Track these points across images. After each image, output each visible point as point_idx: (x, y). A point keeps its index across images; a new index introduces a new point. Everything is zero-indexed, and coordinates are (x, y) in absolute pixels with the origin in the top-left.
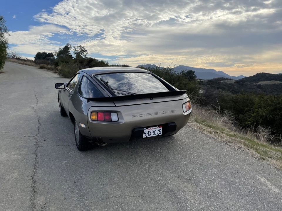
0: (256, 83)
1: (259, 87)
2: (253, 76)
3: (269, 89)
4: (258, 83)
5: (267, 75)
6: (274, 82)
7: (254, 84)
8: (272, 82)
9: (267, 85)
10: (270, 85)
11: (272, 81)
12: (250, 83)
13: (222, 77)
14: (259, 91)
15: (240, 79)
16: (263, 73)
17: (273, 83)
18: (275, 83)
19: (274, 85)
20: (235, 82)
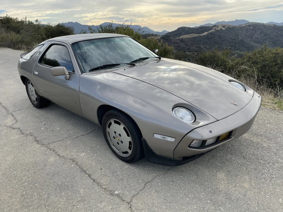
0: (178, 37)
1: (182, 41)
2: (176, 30)
3: (190, 42)
4: (181, 38)
5: (187, 29)
6: (193, 35)
7: (177, 38)
8: (191, 35)
9: (188, 39)
10: (190, 38)
11: (191, 34)
12: (174, 38)
13: (148, 33)
14: (182, 44)
15: (165, 34)
16: (183, 27)
17: (192, 36)
19: (193, 38)
20: (161, 38)
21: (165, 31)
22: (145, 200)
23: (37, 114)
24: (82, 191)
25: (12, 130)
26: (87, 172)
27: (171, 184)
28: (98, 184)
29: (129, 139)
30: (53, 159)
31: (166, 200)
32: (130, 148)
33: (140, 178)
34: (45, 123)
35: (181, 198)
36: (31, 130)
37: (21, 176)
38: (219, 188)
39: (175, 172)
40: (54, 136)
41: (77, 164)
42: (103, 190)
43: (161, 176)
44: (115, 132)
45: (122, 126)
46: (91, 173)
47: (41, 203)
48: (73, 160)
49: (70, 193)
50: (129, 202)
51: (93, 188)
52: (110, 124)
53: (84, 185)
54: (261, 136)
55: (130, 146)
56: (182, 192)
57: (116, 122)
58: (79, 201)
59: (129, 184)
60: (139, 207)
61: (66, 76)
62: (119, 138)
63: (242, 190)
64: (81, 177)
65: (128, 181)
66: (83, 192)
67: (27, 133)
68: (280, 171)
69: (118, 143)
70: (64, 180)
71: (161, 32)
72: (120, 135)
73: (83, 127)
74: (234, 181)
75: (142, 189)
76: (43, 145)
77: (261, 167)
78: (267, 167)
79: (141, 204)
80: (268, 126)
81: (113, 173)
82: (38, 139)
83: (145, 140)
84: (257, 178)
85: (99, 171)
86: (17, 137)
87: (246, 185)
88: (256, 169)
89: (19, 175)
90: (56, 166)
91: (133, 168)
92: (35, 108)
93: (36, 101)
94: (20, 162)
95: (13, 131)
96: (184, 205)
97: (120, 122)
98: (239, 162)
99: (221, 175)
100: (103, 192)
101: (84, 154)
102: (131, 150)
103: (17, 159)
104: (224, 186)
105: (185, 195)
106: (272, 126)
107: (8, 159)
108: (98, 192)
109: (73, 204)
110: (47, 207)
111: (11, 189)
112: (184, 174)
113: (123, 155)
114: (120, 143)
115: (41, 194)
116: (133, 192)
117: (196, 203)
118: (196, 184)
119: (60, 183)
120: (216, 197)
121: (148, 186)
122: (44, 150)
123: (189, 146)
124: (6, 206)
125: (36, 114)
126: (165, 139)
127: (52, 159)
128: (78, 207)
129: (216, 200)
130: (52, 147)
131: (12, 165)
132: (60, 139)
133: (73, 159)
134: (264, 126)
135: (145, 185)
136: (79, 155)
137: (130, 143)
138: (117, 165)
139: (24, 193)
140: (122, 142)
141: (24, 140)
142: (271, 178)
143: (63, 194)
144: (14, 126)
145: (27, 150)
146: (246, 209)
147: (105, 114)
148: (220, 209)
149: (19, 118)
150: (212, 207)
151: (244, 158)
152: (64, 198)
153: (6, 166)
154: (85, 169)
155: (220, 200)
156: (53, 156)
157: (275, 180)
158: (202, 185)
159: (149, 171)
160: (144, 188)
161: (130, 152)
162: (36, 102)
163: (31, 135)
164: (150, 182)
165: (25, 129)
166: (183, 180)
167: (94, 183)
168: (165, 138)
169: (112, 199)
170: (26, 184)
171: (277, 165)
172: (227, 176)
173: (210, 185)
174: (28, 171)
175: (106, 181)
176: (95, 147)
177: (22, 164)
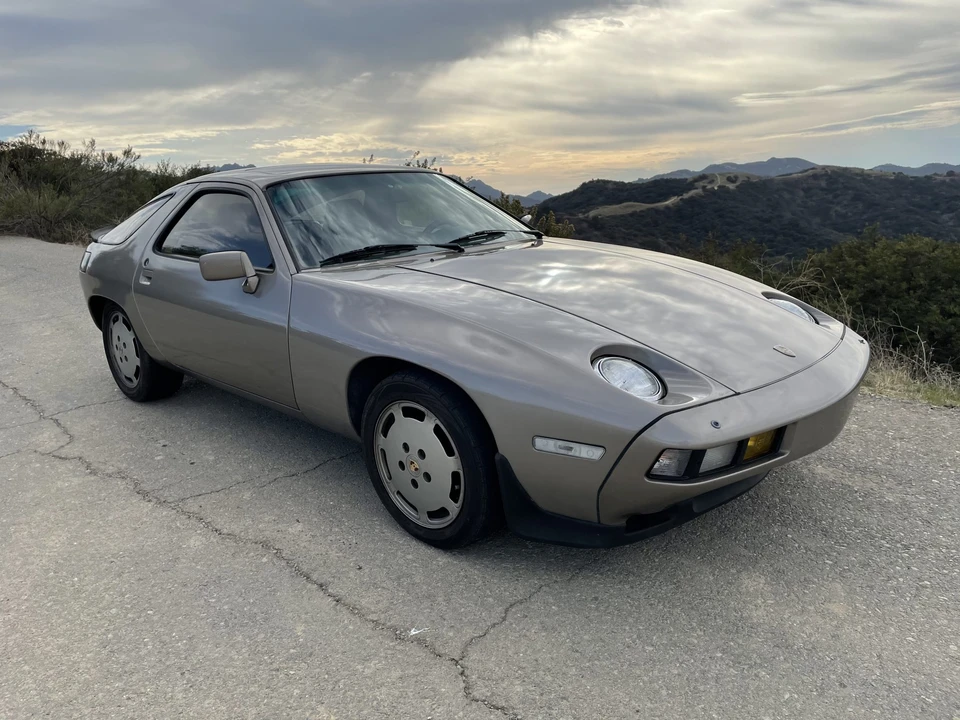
0: (584, 213)
1: (595, 224)
2: (575, 191)
3: (623, 230)
4: (592, 214)
5: (610, 186)
6: (632, 206)
7: (581, 216)
8: (627, 207)
9: (614, 217)
10: (622, 216)
11: (625, 204)
12: (571, 214)
14: (596, 236)
15: (538, 203)
16: (598, 181)
17: (630, 210)
18: (633, 209)
19: (632, 215)
21: (539, 193)
22: (510, 653)
23: (138, 419)
24: (300, 629)
25: (57, 462)
26: (314, 577)
27: (591, 608)
28: (353, 610)
29: (452, 464)
30: (198, 543)
31: (577, 651)
32: (454, 496)
33: (488, 592)
34: (167, 443)
35: (628, 647)
36: (122, 463)
37: (95, 591)
38: (750, 617)
39: (602, 574)
40: (197, 478)
41: (278, 554)
42: (371, 625)
43: (557, 587)
44: (406, 447)
45: (429, 424)
46: (326, 578)
47: (168, 663)
48: (266, 545)
49: (263, 636)
50: (456, 658)
51: (336, 620)
52: (391, 420)
53: (306, 613)
54: (876, 472)
55: (456, 487)
56: (627, 628)
57: (409, 413)
58: (291, 658)
59: (455, 609)
60: (492, 671)
61: (247, 282)
62: (418, 462)
63: (826, 623)
64: (293, 591)
65: (448, 601)
66: (304, 632)
67: (110, 472)
68: (944, 568)
69: (415, 483)
70: (240, 600)
71: (525, 196)
72: (422, 454)
73: (292, 454)
74: (797, 596)
75: (496, 621)
76: (162, 503)
77: (884, 558)
78: (902, 558)
79: (498, 665)
80: (899, 445)
81: (399, 578)
82: (146, 487)
83: (505, 462)
84: (872, 588)
85: (352, 574)
86: (76, 481)
87: (838, 609)
88: (865, 565)
89: (90, 588)
90: (211, 560)
91: (465, 564)
92: (130, 403)
93: (134, 378)
94: (92, 550)
95: (62, 467)
96: (636, 664)
97: (422, 409)
98: (811, 544)
99: (754, 582)
100: (369, 632)
101: (300, 527)
102: (456, 502)
103: (80, 544)
104: (765, 613)
105: (639, 637)
106: (909, 446)
107: (51, 544)
108: (354, 632)
109: (275, 666)
110: (187, 675)
111: (64, 627)
112: (631, 579)
113: (431, 524)
114: (421, 480)
115: (166, 638)
116: (469, 632)
117: (678, 659)
118: (674, 606)
119: (226, 607)
120: (740, 642)
121: (515, 613)
122: (166, 516)
123: (649, 475)
124: (51, 672)
125: (133, 418)
126: (570, 453)
127: (195, 542)
128: (292, 672)
129: (740, 651)
130: (195, 509)
131: (65, 559)
132: (219, 487)
133: (265, 542)
134: (885, 447)
135: (507, 611)
136: (283, 529)
137: (455, 476)
138: (410, 557)
139: (110, 636)
140: (428, 477)
141: (100, 490)
142: (917, 589)
143: (240, 638)
144: (63, 453)
145: (110, 518)
146: (841, 673)
147: (374, 391)
148: (756, 676)
149: (76, 429)
150: (732, 670)
151: (825, 533)
152: (244, 651)
153: (44, 561)
154: (305, 568)
155: (754, 651)
156: (200, 534)
157: (932, 593)
158: (692, 608)
159: (515, 573)
160: (504, 619)
161: (454, 508)
162: (136, 382)
163: (121, 475)
164: (521, 602)
165: (103, 460)
166: (631, 595)
167: (338, 607)
168: (571, 449)
169: (401, 651)
170: (114, 611)
171: (933, 552)
172: (772, 585)
173: (719, 609)
174: (120, 576)
175: (378, 602)
176: (334, 506)
177: (98, 556)
